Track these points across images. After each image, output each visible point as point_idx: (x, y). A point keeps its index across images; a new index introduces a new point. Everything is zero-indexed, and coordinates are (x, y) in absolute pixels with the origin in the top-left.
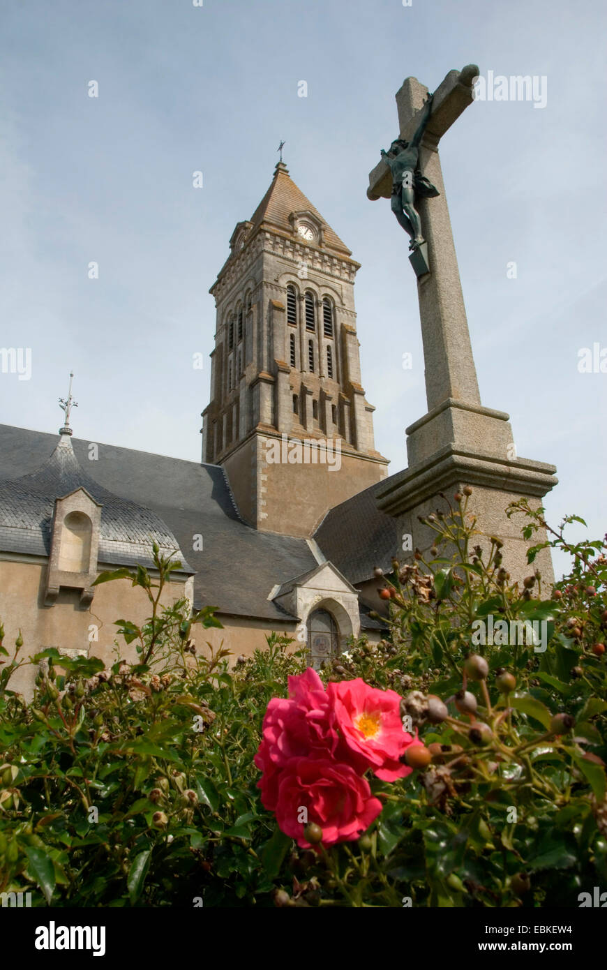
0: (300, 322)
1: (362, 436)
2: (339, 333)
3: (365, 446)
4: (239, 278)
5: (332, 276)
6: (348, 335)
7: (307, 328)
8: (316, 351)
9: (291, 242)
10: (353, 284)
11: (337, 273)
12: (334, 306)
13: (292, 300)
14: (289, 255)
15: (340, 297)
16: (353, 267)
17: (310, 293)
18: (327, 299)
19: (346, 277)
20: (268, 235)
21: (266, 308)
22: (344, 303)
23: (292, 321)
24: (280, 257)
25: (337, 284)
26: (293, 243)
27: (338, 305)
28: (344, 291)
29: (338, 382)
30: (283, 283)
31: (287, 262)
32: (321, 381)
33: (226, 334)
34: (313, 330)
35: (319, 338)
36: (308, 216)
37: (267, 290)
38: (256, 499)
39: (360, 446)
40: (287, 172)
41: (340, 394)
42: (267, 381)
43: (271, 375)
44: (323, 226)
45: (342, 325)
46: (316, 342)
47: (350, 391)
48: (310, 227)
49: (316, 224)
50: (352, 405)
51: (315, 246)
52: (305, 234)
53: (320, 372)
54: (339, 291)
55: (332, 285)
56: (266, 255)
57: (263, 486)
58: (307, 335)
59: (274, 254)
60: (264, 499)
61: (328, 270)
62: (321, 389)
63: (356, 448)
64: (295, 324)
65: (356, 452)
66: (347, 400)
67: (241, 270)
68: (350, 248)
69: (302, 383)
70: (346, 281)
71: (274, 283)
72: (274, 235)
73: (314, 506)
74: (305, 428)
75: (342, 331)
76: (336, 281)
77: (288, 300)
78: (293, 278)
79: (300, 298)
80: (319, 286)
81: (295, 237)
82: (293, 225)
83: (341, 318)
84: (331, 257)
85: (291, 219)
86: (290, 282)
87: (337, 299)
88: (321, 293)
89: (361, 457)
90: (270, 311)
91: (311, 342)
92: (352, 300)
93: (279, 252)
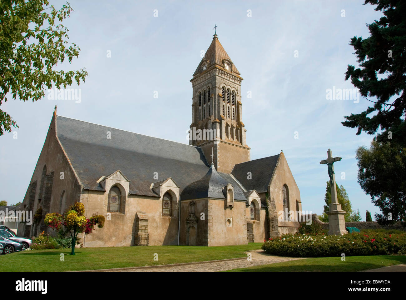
0: (226, 101)
1: (244, 140)
2: (236, 104)
3: (244, 144)
4: (204, 81)
5: (235, 83)
6: (240, 105)
7: (228, 102)
8: (230, 111)
9: (224, 71)
10: (241, 86)
11: (236, 82)
12: (235, 94)
13: (224, 92)
14: (223, 76)
15: (237, 91)
16: (241, 79)
17: (229, 90)
18: (233, 92)
19: (238, 83)
20: (217, 69)
21: (217, 96)
22: (238, 93)
23: (224, 100)
24: (220, 77)
25: (236, 86)
26: (224, 72)
27: (236, 94)
28: (238, 89)
29: (236, 121)
30: (221, 87)
31: (223, 79)
32: (232, 121)
33: (198, 99)
34: (229, 103)
35: (231, 106)
36: (228, 61)
37: (217, 90)
38: (217, 162)
39: (243, 144)
40: (218, 38)
41: (237, 126)
42: (218, 123)
43: (219, 120)
44: (232, 64)
45: (238, 101)
46: (230, 107)
47: (240, 125)
48: (228, 64)
49: (230, 64)
50: (241, 130)
51: (230, 73)
52: (227, 68)
53: (231, 118)
54: (237, 89)
55: (235, 86)
56: (217, 77)
57: (219, 157)
58: (228, 105)
59: (219, 76)
60: (219, 161)
61: (233, 81)
62: (232, 124)
63: (242, 144)
64: (224, 101)
65: (242, 146)
66: (239, 128)
67: (205, 78)
68: (240, 72)
69: (227, 123)
70: (239, 85)
71: (219, 87)
72: (219, 69)
73: (231, 163)
74: (228, 138)
75: (237, 103)
76: (236, 85)
77: (223, 92)
78: (224, 85)
79: (226, 92)
80: (231, 87)
81: (225, 70)
82: (224, 64)
83: (237, 99)
84: (235, 77)
85: (223, 62)
86: (223, 86)
87: (236, 92)
88: (232, 89)
89: (243, 148)
90: (218, 97)
91: (229, 107)
92: (240, 92)
93: (220, 75)
